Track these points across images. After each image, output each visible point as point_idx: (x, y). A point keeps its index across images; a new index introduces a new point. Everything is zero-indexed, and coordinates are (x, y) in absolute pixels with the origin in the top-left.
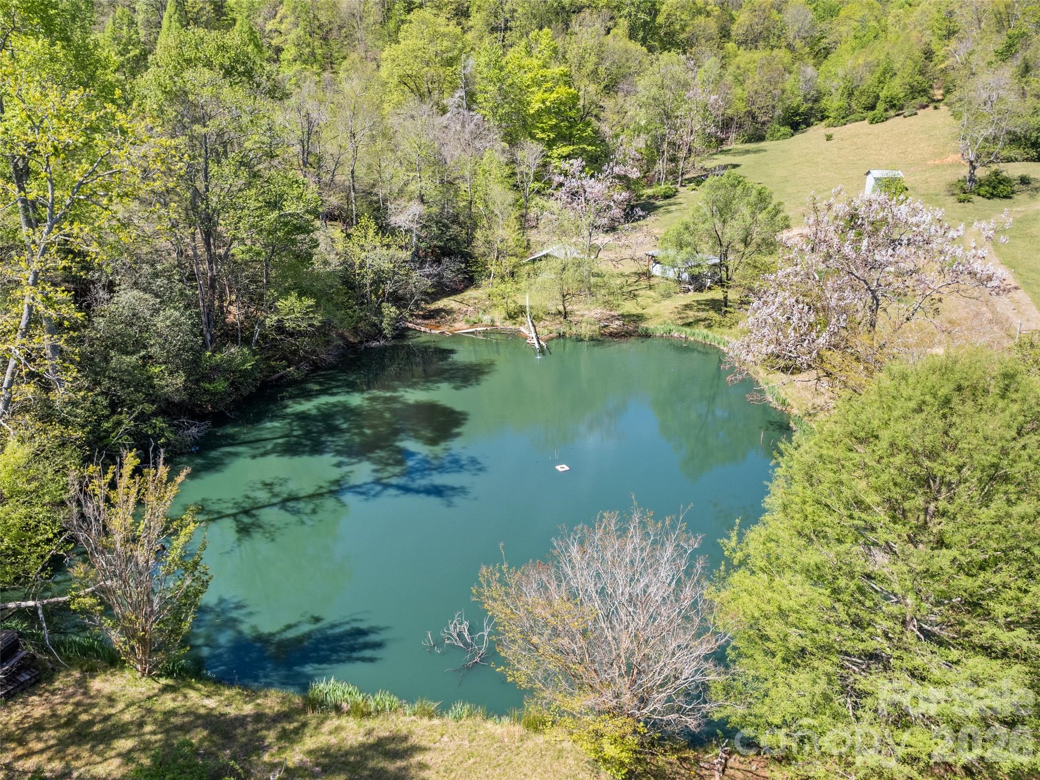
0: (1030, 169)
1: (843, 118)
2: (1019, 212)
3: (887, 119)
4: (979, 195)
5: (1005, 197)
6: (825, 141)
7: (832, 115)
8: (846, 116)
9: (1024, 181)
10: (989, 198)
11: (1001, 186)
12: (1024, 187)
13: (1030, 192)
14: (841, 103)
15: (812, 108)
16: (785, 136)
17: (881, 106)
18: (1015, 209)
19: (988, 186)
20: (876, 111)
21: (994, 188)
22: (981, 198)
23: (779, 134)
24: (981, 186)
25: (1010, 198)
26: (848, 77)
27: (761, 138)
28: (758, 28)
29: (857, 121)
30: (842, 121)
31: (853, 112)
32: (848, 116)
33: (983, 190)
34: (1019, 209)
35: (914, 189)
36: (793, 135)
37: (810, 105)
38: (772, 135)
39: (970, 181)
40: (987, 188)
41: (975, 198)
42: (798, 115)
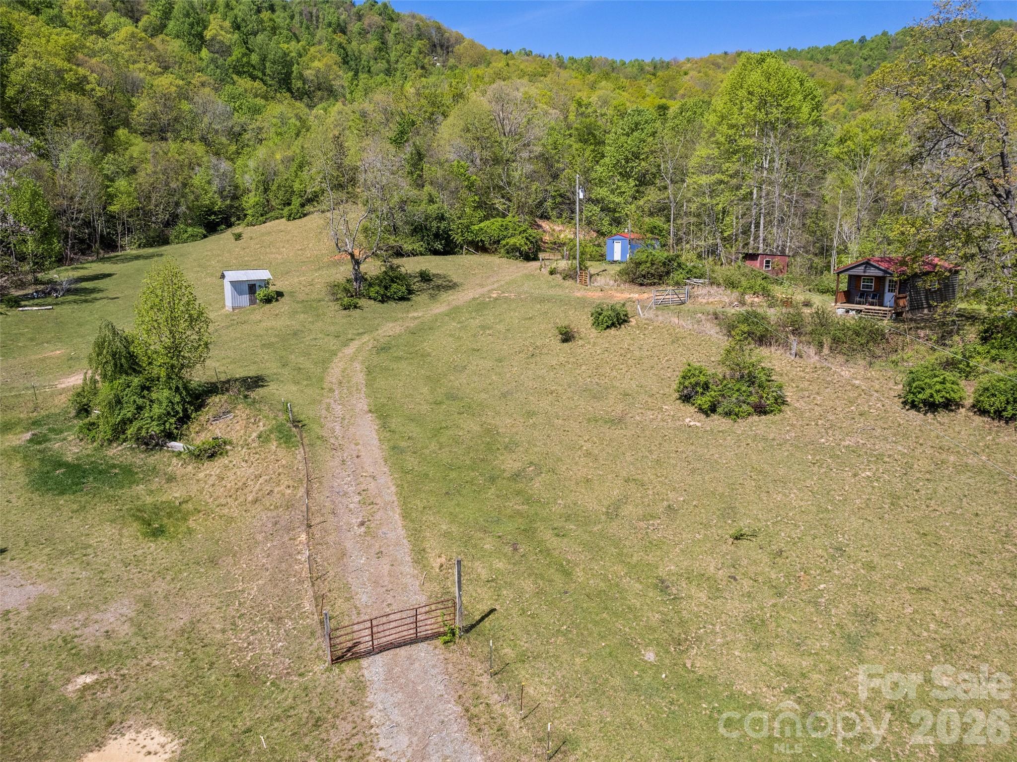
0: (433, 264)
1: (262, 215)
2: (415, 318)
3: (305, 215)
4: (370, 298)
5: (402, 299)
6: (233, 241)
7: (249, 212)
8: (265, 213)
9: (425, 277)
10: (382, 302)
11: (394, 285)
12: (424, 285)
13: (431, 291)
14: (257, 199)
15: (231, 206)
16: (194, 238)
17: (296, 202)
18: (410, 315)
19: (379, 285)
20: (292, 207)
21: (386, 288)
22: (372, 302)
23: (186, 236)
24: (370, 285)
25: (408, 299)
26: (261, 169)
27: (166, 242)
28: (165, 119)
29: (277, 218)
30: (261, 218)
31: (272, 209)
32: (266, 213)
33: (373, 291)
34: (416, 314)
35: (292, 294)
36: (205, 236)
37: (228, 202)
38: (177, 237)
39: (356, 280)
40: (378, 288)
41: (362, 302)
42: (215, 213)
